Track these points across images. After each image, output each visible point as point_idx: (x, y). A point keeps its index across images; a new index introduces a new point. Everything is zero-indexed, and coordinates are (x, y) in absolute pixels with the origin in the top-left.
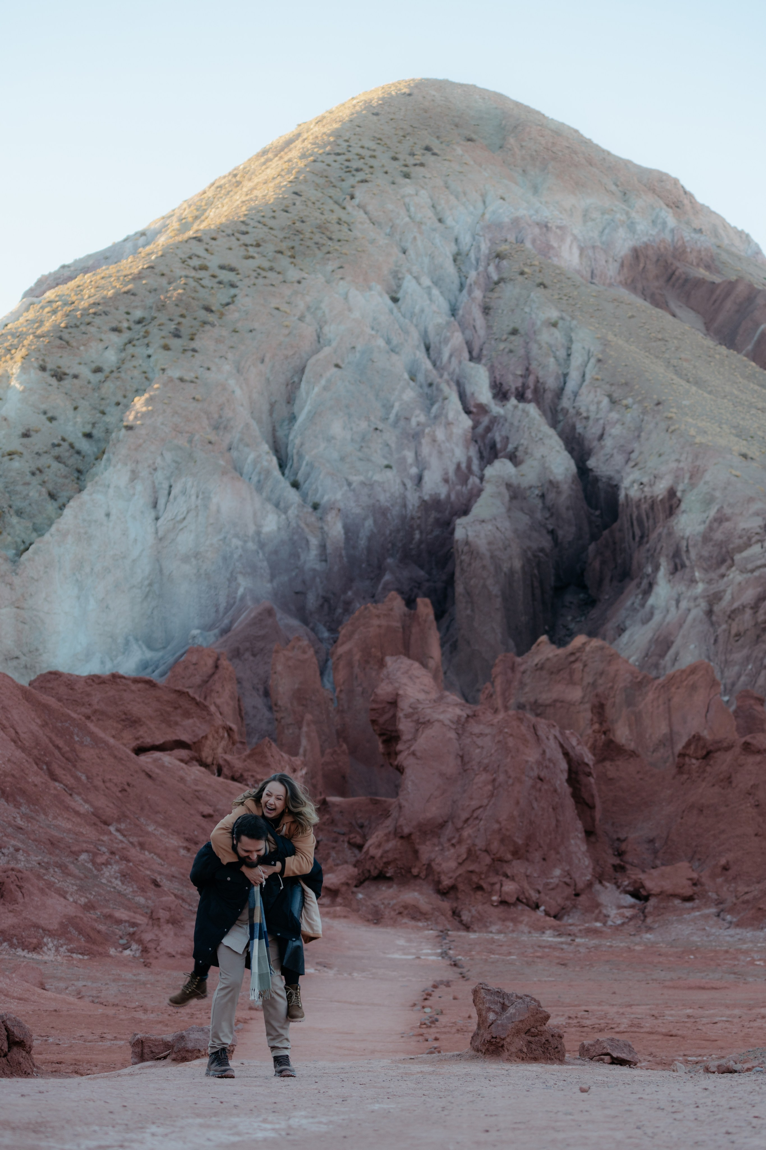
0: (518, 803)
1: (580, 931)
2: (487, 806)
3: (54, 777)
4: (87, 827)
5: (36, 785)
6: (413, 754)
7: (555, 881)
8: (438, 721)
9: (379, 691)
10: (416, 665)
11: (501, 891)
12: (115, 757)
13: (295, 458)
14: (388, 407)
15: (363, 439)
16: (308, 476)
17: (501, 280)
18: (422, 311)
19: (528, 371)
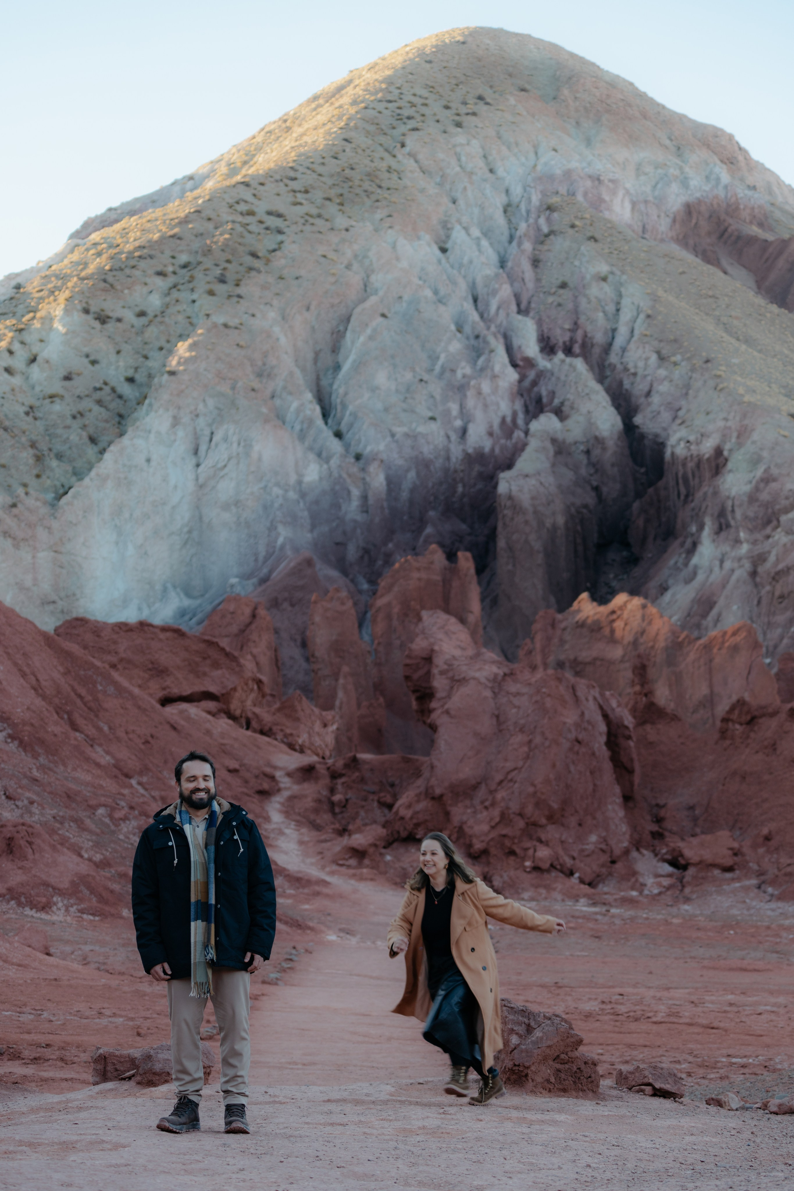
0: (554, 766)
1: (616, 900)
2: (521, 768)
3: (75, 727)
4: (108, 780)
5: (55, 735)
6: (447, 712)
7: (590, 847)
8: (474, 678)
9: (414, 646)
10: (453, 620)
11: (534, 856)
12: (139, 707)
13: (339, 407)
14: (434, 358)
15: (408, 390)
16: (351, 426)
17: (552, 233)
18: (471, 262)
19: (576, 325)
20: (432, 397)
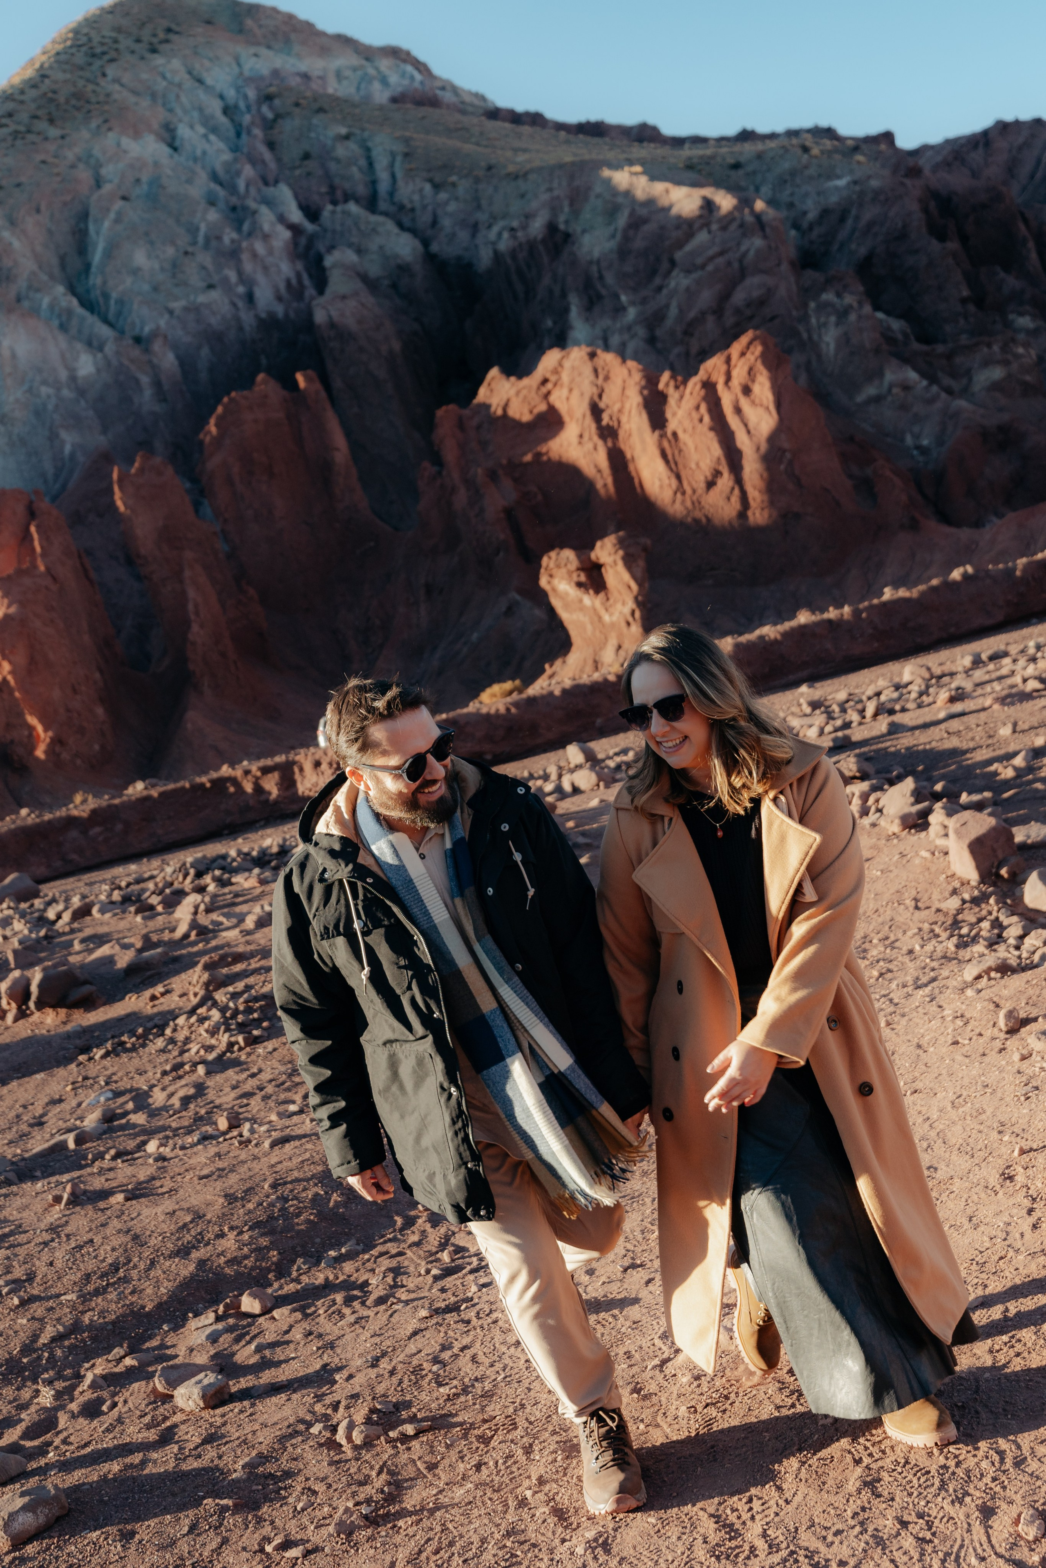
13: (101, 300)
14: (193, 230)
15: (174, 265)
16: (119, 314)
17: (278, 116)
18: (204, 153)
19: (332, 188)
20: (204, 268)
